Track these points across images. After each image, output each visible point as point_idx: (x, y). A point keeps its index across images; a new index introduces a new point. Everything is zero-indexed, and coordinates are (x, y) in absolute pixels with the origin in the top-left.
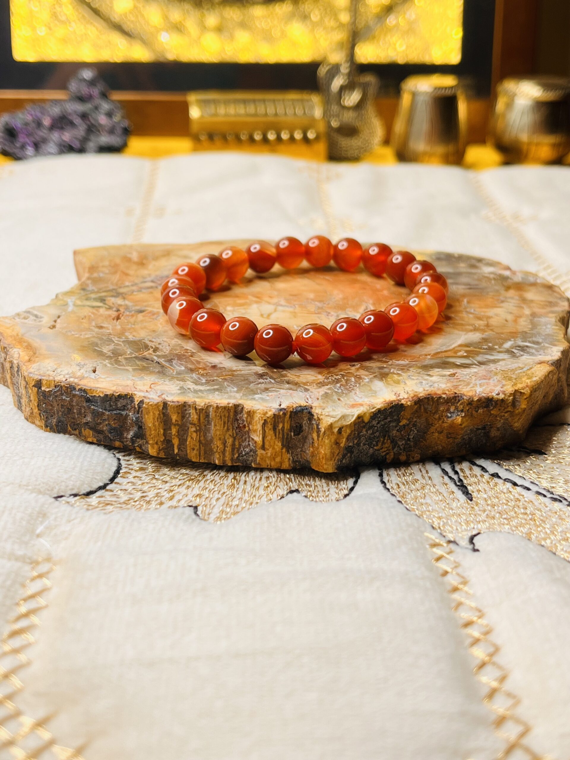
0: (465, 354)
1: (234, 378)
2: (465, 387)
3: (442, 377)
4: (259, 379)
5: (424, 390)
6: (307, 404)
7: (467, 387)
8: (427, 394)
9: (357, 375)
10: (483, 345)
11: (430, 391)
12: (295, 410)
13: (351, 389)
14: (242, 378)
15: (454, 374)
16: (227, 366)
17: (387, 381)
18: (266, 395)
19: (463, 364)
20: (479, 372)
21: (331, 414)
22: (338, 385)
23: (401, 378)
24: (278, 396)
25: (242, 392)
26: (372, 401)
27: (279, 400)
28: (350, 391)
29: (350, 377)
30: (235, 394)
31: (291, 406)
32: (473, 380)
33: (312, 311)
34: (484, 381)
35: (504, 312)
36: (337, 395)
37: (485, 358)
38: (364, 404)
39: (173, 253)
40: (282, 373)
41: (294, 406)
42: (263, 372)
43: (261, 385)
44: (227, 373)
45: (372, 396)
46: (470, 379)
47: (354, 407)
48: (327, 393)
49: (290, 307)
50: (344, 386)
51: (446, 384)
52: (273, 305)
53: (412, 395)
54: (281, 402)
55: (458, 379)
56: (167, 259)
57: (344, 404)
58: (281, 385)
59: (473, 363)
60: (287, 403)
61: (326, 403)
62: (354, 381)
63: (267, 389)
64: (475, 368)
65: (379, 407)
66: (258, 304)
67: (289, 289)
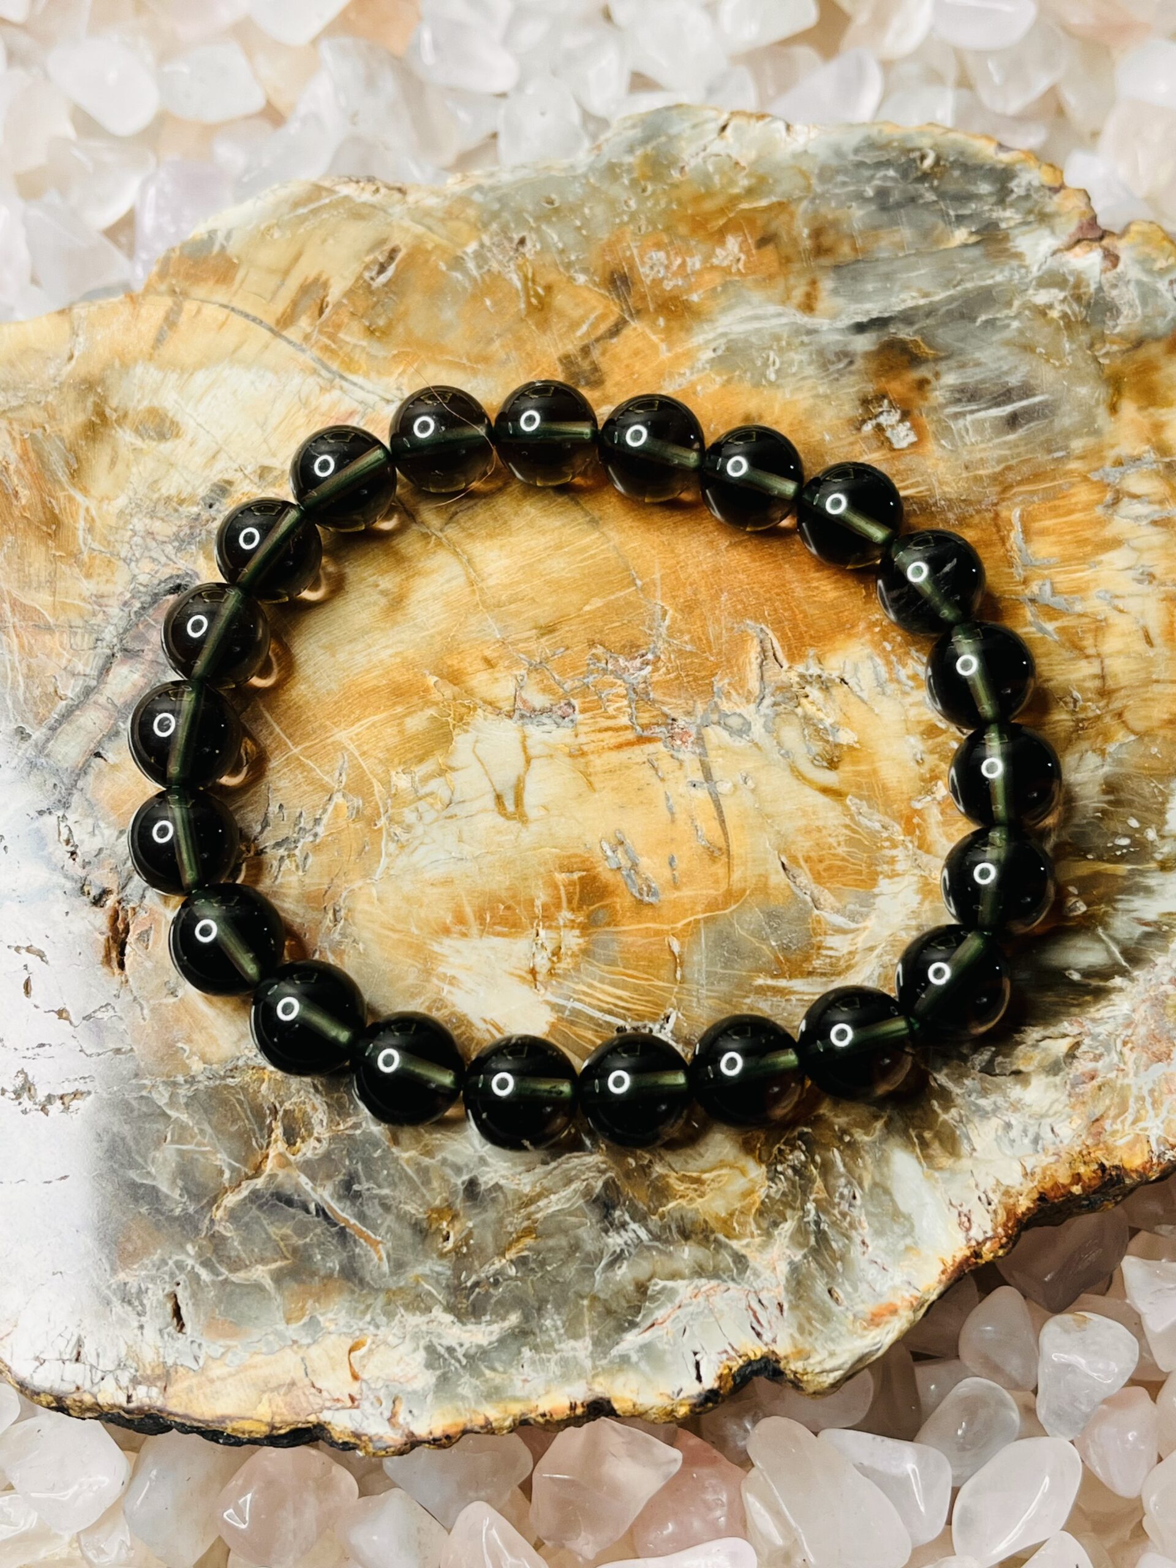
0: (1083, 908)
1: (542, 1244)
2: (1118, 1126)
3: (1051, 1079)
4: (606, 1231)
5: (1026, 1175)
6: (765, 1349)
7: (1123, 1122)
8: (1036, 1196)
10: (1116, 834)
11: (1038, 1170)
12: (738, 1380)
13: (846, 1224)
14: (564, 1242)
15: (1077, 1045)
16: (503, 1176)
17: (924, 1144)
18: (649, 1323)
19: (1088, 973)
20: (1136, 1017)
21: (828, 1365)
22: (811, 1206)
23: (954, 1112)
24: (681, 1326)
25: (587, 1327)
26: (915, 1282)
27: (688, 1344)
28: (848, 1237)
29: (827, 1147)
30: (574, 1349)
31: (726, 1371)
32: (1131, 1074)
33: (626, 728)
34: (1159, 1068)
35: (1131, 573)
36: (822, 1268)
37: (1135, 914)
38: (899, 1303)
39: (114, 402)
40: (654, 1175)
41: (735, 1369)
42: (606, 1185)
43: (623, 1272)
44: (516, 1222)
45: (908, 1249)
46: (1122, 1066)
47: (878, 1325)
48: (794, 1268)
49: (559, 720)
50: (827, 1212)
51: (1070, 1117)
52: (510, 717)
53: (1002, 1216)
54: (695, 1354)
55: (1093, 1078)
56: (113, 463)
57: (851, 1317)
58: (670, 1255)
59: (1110, 962)
60: (714, 1357)
61: (807, 1327)
62: (842, 1169)
63: (642, 1288)
64: (1121, 990)
65: (933, 1297)
66: (468, 724)
67: (518, 583)
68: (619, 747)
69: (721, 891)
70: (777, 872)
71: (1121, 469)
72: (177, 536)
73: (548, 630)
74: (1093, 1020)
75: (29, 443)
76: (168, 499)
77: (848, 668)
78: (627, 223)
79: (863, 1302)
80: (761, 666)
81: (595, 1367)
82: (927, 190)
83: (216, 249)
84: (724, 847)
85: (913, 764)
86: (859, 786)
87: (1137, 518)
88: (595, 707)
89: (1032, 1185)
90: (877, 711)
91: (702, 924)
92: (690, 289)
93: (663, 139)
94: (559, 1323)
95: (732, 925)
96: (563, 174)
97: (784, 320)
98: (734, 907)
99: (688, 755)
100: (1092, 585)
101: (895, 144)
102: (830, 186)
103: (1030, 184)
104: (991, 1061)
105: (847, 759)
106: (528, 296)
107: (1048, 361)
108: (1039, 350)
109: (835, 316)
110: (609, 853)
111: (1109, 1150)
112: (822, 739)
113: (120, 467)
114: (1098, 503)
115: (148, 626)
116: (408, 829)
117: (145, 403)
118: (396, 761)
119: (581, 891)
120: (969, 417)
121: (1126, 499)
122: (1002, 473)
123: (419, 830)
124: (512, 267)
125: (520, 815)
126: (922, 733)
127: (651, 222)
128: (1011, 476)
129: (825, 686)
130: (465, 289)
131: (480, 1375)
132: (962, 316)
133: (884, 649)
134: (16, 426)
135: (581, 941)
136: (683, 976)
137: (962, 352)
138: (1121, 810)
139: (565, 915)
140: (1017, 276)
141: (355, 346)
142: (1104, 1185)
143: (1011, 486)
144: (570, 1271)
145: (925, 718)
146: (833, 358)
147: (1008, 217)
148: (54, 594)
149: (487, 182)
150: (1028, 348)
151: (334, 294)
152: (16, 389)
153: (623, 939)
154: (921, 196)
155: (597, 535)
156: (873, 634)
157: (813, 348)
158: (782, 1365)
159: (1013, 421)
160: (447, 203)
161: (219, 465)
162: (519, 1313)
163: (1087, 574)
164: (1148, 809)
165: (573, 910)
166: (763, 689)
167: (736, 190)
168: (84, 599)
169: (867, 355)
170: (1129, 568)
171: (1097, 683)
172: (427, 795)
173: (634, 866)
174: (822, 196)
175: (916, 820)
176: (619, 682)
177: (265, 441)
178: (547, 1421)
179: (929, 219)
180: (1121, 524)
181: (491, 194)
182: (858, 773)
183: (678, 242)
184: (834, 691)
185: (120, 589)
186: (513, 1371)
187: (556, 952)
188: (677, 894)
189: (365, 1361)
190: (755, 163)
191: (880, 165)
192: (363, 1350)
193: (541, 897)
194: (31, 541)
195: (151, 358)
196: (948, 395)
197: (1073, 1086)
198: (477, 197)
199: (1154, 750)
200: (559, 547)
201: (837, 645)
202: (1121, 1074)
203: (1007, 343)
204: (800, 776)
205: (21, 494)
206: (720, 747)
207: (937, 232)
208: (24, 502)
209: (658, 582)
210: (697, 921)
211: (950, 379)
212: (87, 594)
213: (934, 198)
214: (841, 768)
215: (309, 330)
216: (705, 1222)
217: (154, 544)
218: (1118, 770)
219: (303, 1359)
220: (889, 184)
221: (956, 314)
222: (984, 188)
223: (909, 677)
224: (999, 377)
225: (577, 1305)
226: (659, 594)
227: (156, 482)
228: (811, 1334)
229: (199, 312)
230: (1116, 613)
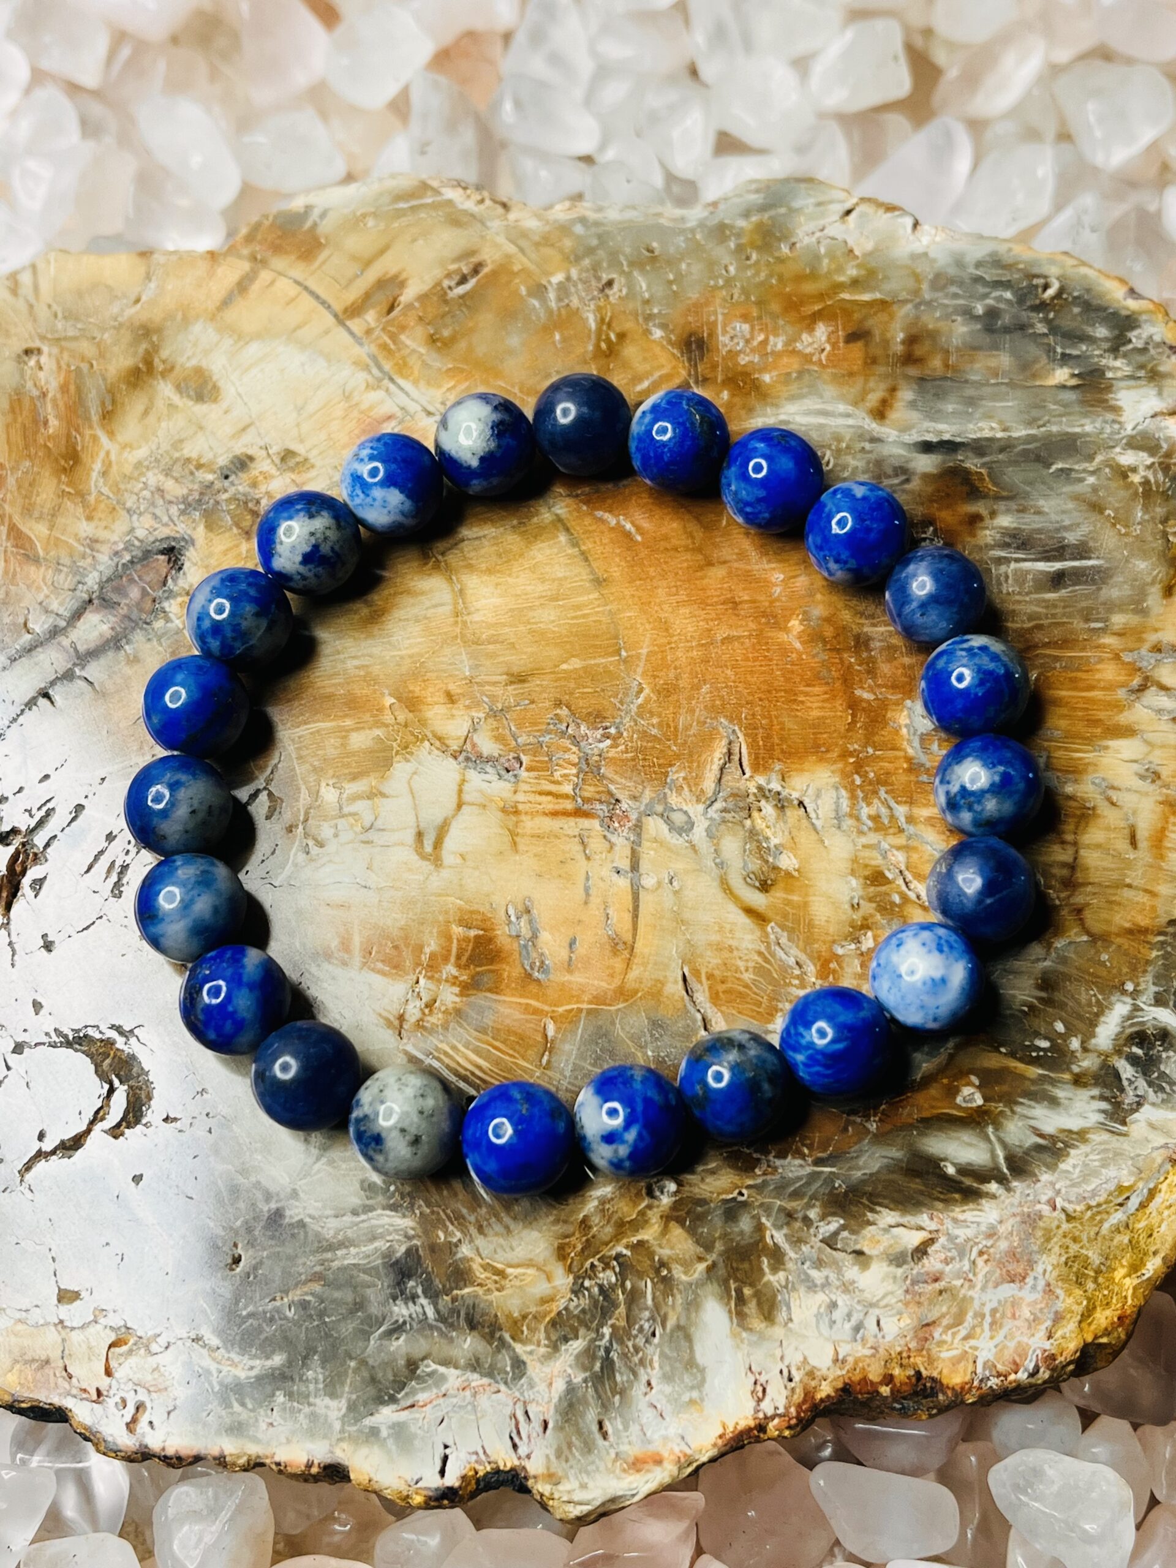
0: (979, 1101)
1: (328, 1292)
2: (948, 1338)
3: (893, 1269)
4: (395, 1299)
5: (836, 1361)
6: (517, 1463)
7: (954, 1334)
8: (840, 1385)
9: (663, 1264)
10: (1037, 1034)
11: (850, 1359)
12: (482, 1484)
13: (636, 1359)
14: (350, 1297)
15: (931, 1241)
16: (310, 1216)
17: (741, 1300)
18: (409, 1403)
19: (964, 1170)
20: (1002, 1229)
21: (576, 1497)
22: (606, 1331)
23: (781, 1275)
24: (440, 1415)
25: (347, 1389)
26: (688, 1439)
27: (443, 1435)
28: (635, 1374)
29: (641, 1275)
30: (327, 1407)
31: (472, 1473)
32: (979, 1286)
33: (566, 796)
34: (1008, 1290)
35: (1135, 766)
36: (599, 1397)
37: (1032, 1123)
38: (666, 1454)
39: (165, 353)
40: (459, 1255)
41: (481, 1474)
42: (408, 1252)
43: (399, 1345)
44: (309, 1263)
45: (692, 1402)
46: (971, 1276)
47: (638, 1471)
48: (571, 1389)
49: (503, 772)
50: (621, 1342)
51: (900, 1313)
52: (455, 758)
53: (798, 1396)
54: (446, 1447)
55: (936, 1280)
56: (146, 413)
57: (613, 1455)
58: (451, 1340)
59: (990, 1164)
60: (463, 1455)
61: (566, 1451)
62: (650, 1302)
63: (412, 1365)
64: (994, 1197)
65: (704, 1459)
66: (412, 753)
67: (504, 625)
68: (555, 814)
69: (612, 987)
70: (676, 982)
71: (1159, 656)
72: (185, 500)
73: (519, 679)
74: (955, 1220)
75: (73, 375)
76: (188, 460)
77: (810, 792)
78: (722, 287)
79: (630, 1443)
80: (722, 769)
81: (342, 1431)
82: (1040, 321)
83: (308, 224)
84: (630, 942)
85: (847, 906)
86: (785, 916)
87: (1159, 711)
88: (543, 768)
89: (839, 1373)
90: (827, 843)
91: (583, 1015)
92: (764, 369)
93: (783, 210)
94: (321, 1377)
95: (613, 1023)
96: (671, 225)
97: (851, 422)
98: (621, 1006)
99: (621, 842)
100: (1090, 769)
101: (1021, 266)
102: (940, 294)
103: (1151, 337)
104: (836, 1234)
105: (781, 885)
106: (599, 340)
107: (1114, 525)
108: (1107, 512)
109: (905, 429)
110: (513, 918)
111: (931, 1360)
112: (762, 857)
113: (151, 419)
114: (1123, 685)
115: (131, 581)
116: (321, 844)
117: (193, 362)
118: (331, 772)
119: (473, 950)
120: (1013, 565)
121: (1153, 689)
122: (1030, 630)
123: (331, 847)
124: (592, 307)
125: (436, 859)
126: (866, 878)
127: (745, 292)
128: (1040, 637)
129: (781, 804)
130: (539, 318)
131: (229, 1406)
132: (1038, 459)
133: (853, 781)
134: (66, 355)
135: (458, 999)
136: (549, 1062)
137: (1026, 496)
138: (1050, 1010)
139: (450, 969)
140: (1108, 430)
141: (414, 351)
142: (916, 1393)
143: (1036, 647)
144: (348, 1328)
145: (873, 863)
146: (890, 471)
147: (1117, 367)
148: (51, 528)
149: (592, 216)
150: (1097, 508)
151: (408, 295)
152: (77, 319)
153: (502, 1009)
154: (1032, 326)
155: (596, 595)
156: (847, 764)
157: (873, 456)
158: (530, 1483)
159: (1058, 580)
160: (547, 228)
161: (248, 438)
162: (284, 1356)
163: (1089, 756)
164: (1080, 1017)
165: (459, 966)
166: (717, 793)
167: (842, 279)
168: (78, 540)
169: (926, 477)
170: (1135, 761)
171: (1065, 872)
172: (350, 814)
173: (535, 936)
174: (928, 304)
175: (833, 965)
176: (574, 749)
177: (298, 425)
178: (280, 1472)
179: (1033, 350)
180: (1140, 713)
181: (593, 230)
182: (788, 902)
183: (766, 320)
184: (788, 812)
185: (115, 538)
186: (262, 1412)
187: (430, 1005)
188: (567, 977)
189: (122, 1359)
190: (870, 254)
191: (998, 284)
192: (124, 1348)
193: (432, 946)
194: (46, 473)
195: (213, 318)
196: (998, 536)
197: (914, 1282)
198: (579, 229)
199: (1105, 957)
200: (555, 598)
201: (806, 765)
202: (967, 1284)
203: (1076, 498)
204: (726, 888)
205: (50, 423)
206: (655, 840)
207: (1037, 366)
208: (51, 431)
209: (644, 657)
210: (580, 1010)
211: (1005, 521)
212: (84, 535)
213: (1045, 331)
214: (772, 893)
215: (373, 324)
216: (496, 1316)
217: (161, 502)
218: (1061, 968)
219: (64, 1340)
220: (1002, 306)
221: (1032, 456)
222: (1101, 332)
223: (870, 817)
224: (1058, 530)
225: (343, 1364)
226: (640, 670)
227: (181, 441)
228: (567, 1461)
229: (272, 283)
230: (1106, 803)
